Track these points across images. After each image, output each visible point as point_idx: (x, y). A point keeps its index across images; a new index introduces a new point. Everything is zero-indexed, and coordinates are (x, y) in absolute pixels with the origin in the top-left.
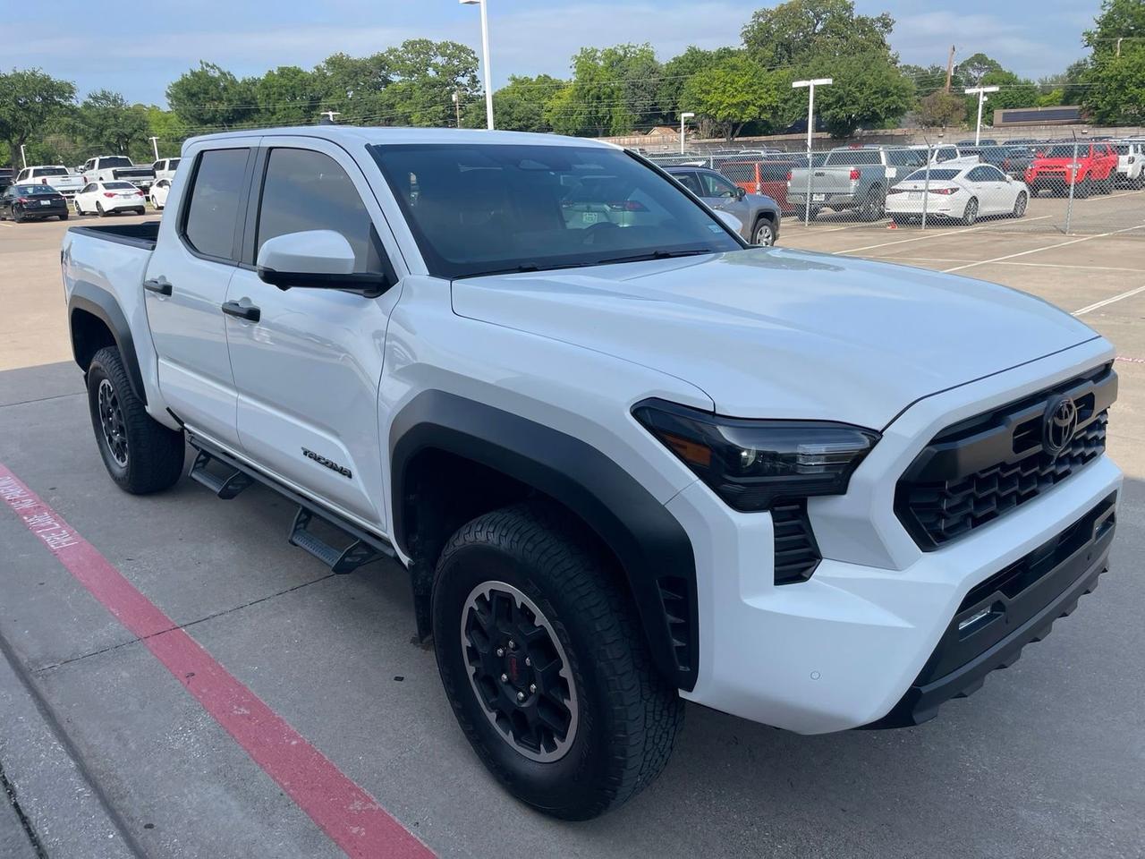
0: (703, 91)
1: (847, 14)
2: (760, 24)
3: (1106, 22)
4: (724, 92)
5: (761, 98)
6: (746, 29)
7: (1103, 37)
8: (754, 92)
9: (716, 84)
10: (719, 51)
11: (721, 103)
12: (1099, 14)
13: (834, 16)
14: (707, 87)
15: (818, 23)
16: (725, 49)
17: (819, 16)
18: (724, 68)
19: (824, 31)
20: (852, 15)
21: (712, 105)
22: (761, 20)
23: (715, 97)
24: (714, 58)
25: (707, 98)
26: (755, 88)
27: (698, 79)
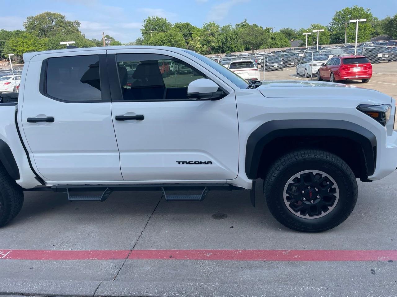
0: (15, 46)
1: (63, 20)
2: (30, 22)
3: (146, 26)
4: (23, 46)
5: (40, 48)
6: (25, 23)
7: (146, 31)
8: (36, 46)
9: (19, 43)
10: (15, 31)
11: (23, 50)
12: (144, 24)
13: (58, 20)
14: (16, 44)
15: (53, 22)
16: (17, 30)
17: (52, 20)
18: (21, 37)
19: (56, 25)
20: (65, 20)
21: (19, 51)
22: (30, 20)
23: (20, 48)
24: (14, 33)
25: (16, 48)
26: (36, 45)
27: (11, 41)
